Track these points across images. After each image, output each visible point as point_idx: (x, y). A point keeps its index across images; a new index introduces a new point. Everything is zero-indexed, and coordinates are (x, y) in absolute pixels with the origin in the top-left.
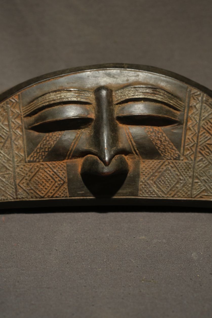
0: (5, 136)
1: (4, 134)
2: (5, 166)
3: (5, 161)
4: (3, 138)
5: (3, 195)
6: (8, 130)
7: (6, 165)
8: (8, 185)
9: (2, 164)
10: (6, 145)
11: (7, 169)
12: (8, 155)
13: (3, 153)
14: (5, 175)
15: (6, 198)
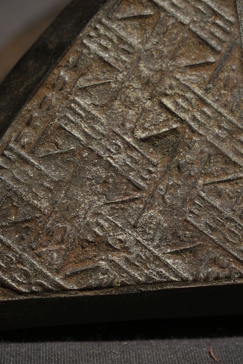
0: (220, 41)
1: (219, 33)
2: (220, 153)
3: (223, 134)
4: (213, 49)
5: (214, 261)
6: (232, 19)
7: (225, 148)
8: (232, 220)
9: (212, 146)
10: (223, 75)
11: (228, 161)
12: (232, 112)
13: (215, 106)
14: (221, 186)
15: (227, 272)
